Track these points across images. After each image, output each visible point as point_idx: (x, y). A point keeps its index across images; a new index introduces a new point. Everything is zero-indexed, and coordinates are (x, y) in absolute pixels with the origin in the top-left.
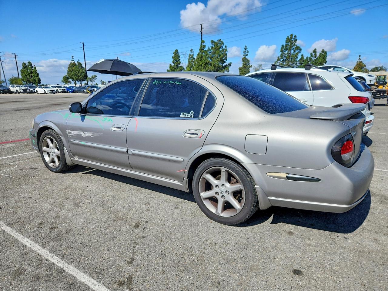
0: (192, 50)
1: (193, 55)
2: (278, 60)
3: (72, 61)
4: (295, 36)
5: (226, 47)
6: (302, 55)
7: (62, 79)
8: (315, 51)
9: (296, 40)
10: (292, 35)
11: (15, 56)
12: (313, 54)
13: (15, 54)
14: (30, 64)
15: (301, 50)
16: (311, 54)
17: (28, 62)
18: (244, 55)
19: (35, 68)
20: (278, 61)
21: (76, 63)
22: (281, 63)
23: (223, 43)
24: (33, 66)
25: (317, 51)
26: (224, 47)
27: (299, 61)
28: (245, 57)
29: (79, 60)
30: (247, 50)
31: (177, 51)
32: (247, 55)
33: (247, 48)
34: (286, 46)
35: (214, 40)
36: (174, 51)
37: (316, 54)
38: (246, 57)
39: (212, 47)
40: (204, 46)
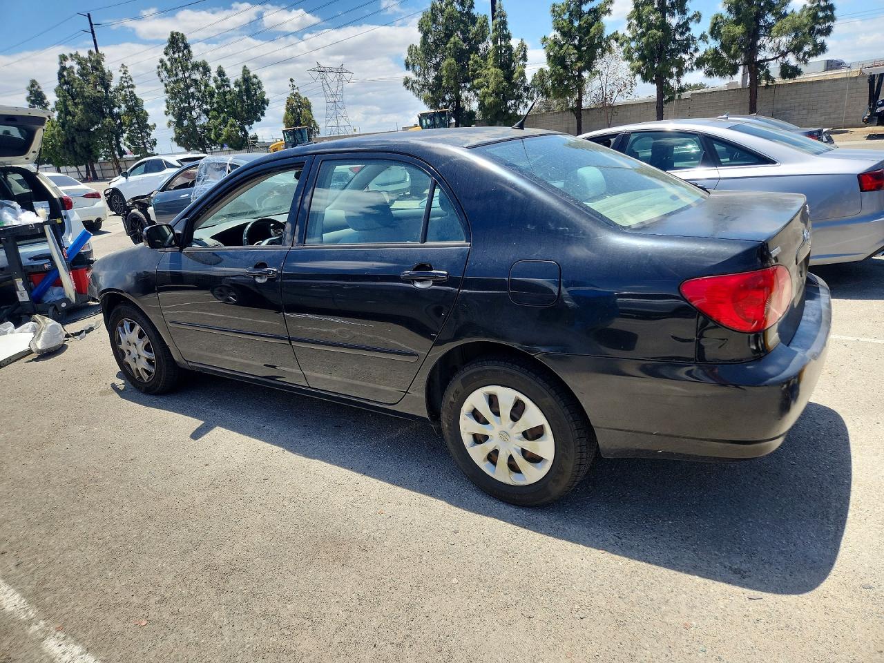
30: (128, 74)
31: (33, 83)
32: (133, 86)
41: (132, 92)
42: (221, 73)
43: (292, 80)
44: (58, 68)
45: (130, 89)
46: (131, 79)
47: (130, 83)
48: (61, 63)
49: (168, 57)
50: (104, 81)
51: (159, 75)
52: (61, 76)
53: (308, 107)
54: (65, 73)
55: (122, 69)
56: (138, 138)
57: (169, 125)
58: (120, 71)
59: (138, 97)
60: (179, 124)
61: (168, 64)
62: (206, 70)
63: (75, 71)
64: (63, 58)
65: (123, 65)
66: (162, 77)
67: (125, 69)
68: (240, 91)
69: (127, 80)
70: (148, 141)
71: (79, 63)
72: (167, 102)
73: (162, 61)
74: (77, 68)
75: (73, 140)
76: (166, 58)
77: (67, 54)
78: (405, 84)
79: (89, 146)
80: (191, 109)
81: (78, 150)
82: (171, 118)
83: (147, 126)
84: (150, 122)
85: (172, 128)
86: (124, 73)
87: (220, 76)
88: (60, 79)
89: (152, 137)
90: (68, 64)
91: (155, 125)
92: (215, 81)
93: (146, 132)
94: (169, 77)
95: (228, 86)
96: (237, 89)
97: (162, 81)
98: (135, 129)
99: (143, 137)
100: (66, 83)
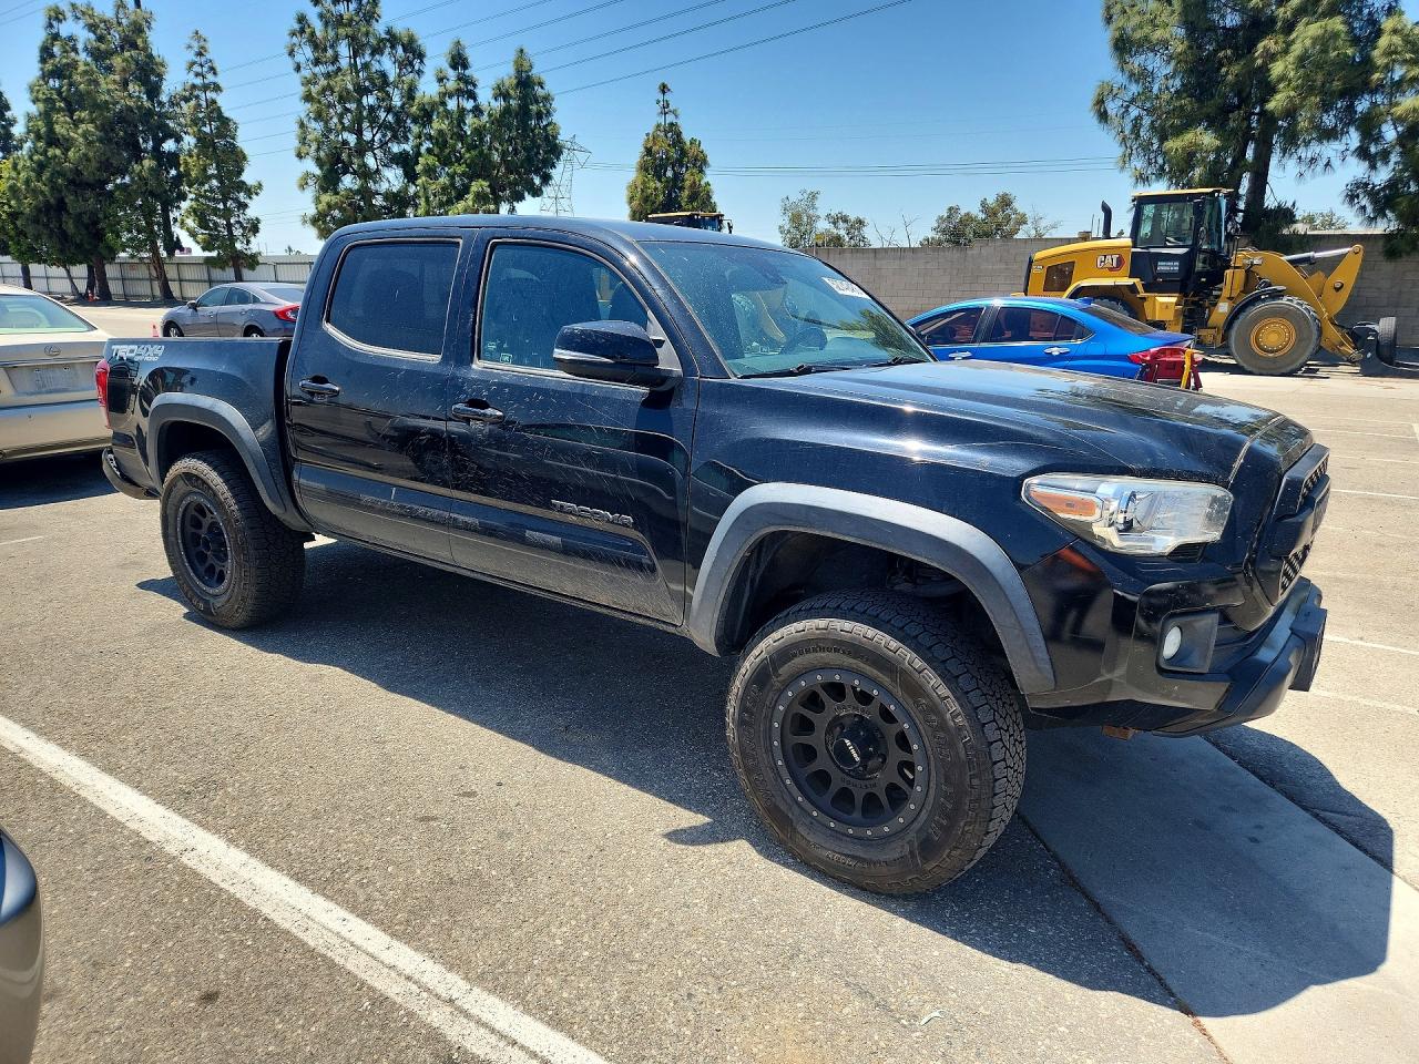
41: (214, 102)
42: (459, 61)
43: (664, 89)
44: (40, 36)
45: (210, 95)
46: (213, 70)
47: (210, 78)
48: (51, 26)
49: (318, 9)
50: (148, 73)
51: (291, 53)
52: (46, 53)
53: (700, 163)
54: (56, 50)
55: (196, 45)
56: (215, 211)
57: (303, 185)
58: (189, 47)
59: (226, 114)
60: (329, 182)
61: (318, 25)
62: (413, 52)
63: (80, 46)
64: (56, 16)
65: (197, 33)
66: (300, 58)
67: (202, 43)
68: (506, 111)
69: (205, 69)
70: (238, 222)
71: (92, 27)
72: (302, 125)
73: (302, 19)
74: (84, 36)
75: (61, 205)
76: (312, 14)
77: (65, 7)
78: (1100, 102)
79: (95, 223)
80: (363, 148)
81: (70, 227)
82: (310, 166)
83: (242, 186)
84: (248, 177)
85: (310, 192)
86: (200, 54)
87: (454, 67)
88: (43, 60)
89: (251, 213)
90: (65, 29)
91: (260, 186)
92: (440, 80)
93: (236, 200)
94: (317, 62)
95: (472, 96)
96: (498, 105)
97: (298, 68)
98: (211, 190)
99: (227, 214)
100: (57, 73)
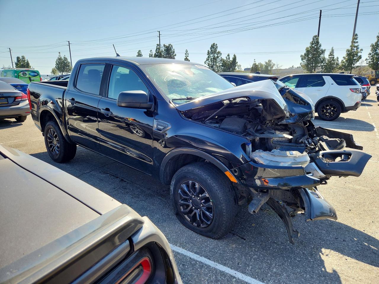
0: (151, 51)
1: (152, 55)
2: (207, 60)
3: (59, 56)
4: (216, 45)
5: (174, 50)
6: (221, 58)
7: (51, 70)
8: (228, 55)
9: (217, 47)
10: (214, 44)
11: (10, 50)
12: (228, 57)
13: (10, 48)
14: (23, 58)
15: (221, 54)
16: (226, 57)
17: (22, 57)
18: (185, 56)
19: (27, 61)
20: (207, 62)
21: (63, 58)
22: (209, 62)
23: (172, 47)
24: (26, 59)
25: (230, 55)
26: (173, 50)
27: (220, 61)
28: (186, 58)
29: (65, 56)
33: (187, 52)
34: (211, 51)
35: (165, 45)
36: (138, 51)
37: (229, 58)
38: (188, 57)
39: (165, 50)
40: (159, 49)
